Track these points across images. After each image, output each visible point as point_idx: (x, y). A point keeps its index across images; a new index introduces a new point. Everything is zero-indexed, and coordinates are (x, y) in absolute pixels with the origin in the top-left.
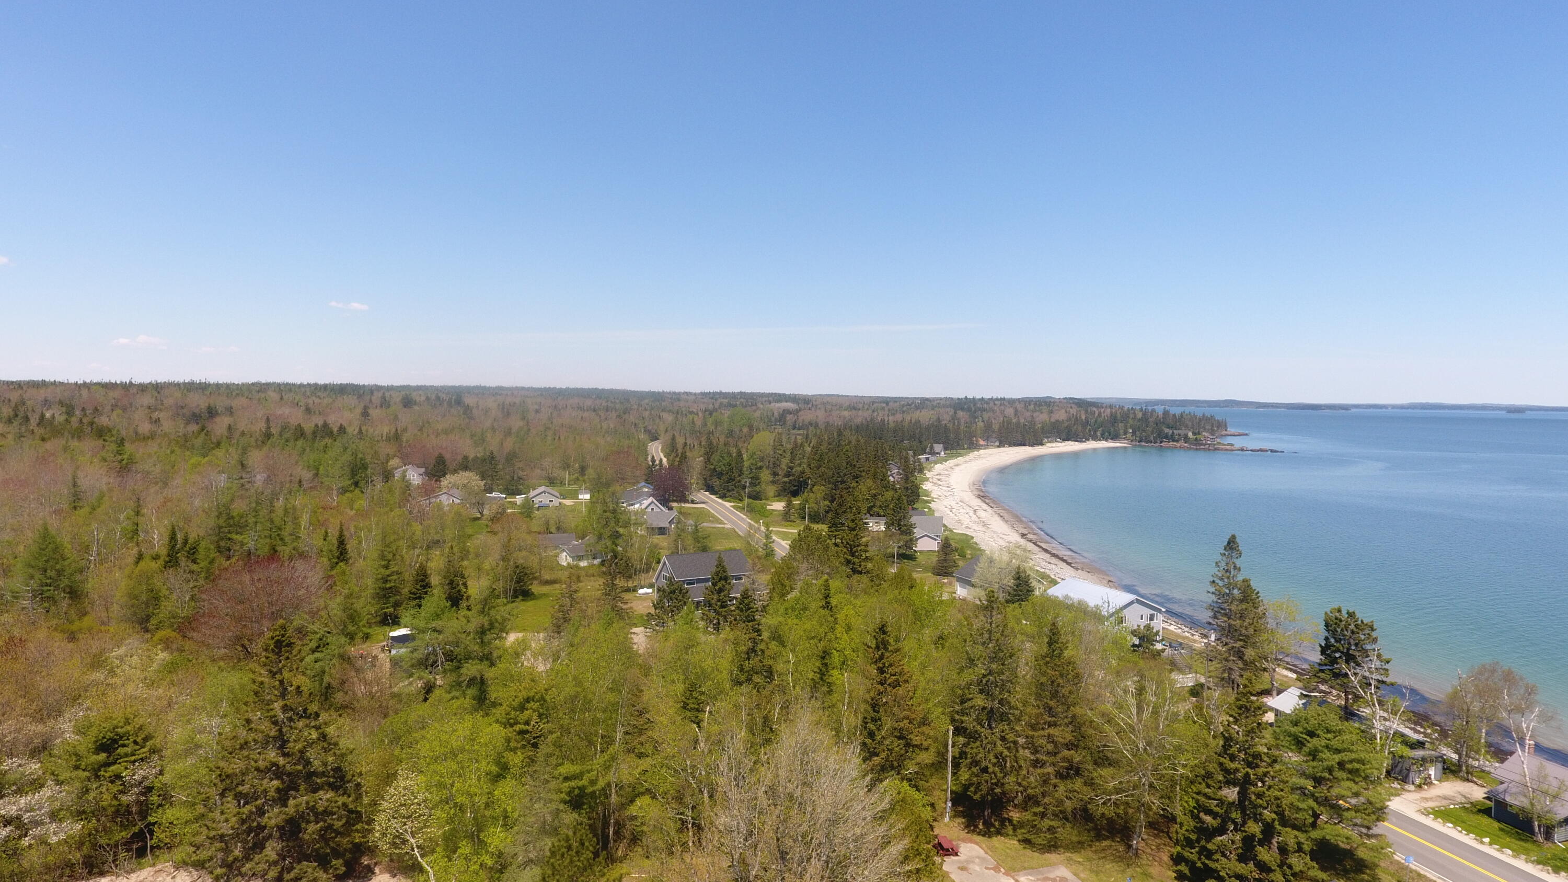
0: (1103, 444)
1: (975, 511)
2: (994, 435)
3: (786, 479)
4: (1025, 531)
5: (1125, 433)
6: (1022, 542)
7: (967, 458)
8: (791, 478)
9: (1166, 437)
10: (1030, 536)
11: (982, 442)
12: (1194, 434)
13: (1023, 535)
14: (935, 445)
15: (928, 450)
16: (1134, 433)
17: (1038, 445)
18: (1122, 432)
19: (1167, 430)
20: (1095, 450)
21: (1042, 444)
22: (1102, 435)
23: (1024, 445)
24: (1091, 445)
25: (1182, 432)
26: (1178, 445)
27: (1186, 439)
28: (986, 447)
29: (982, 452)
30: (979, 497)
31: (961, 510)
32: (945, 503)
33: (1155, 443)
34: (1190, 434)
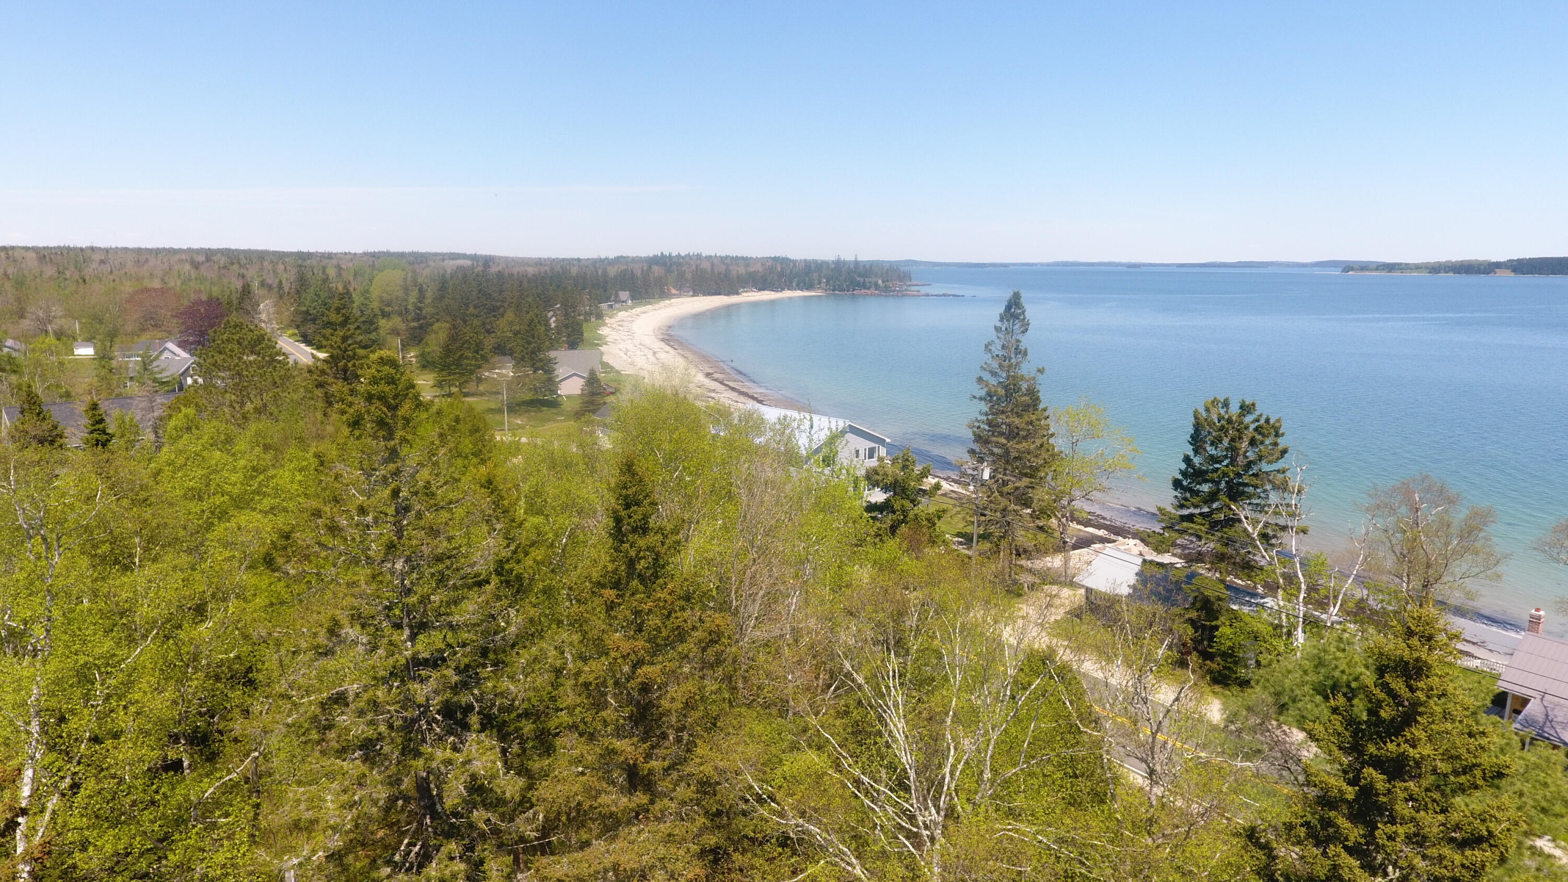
0: (799, 293)
1: (655, 353)
2: (688, 285)
3: (415, 324)
4: (710, 371)
5: (819, 283)
6: (707, 382)
7: (657, 306)
8: (421, 321)
9: (858, 285)
10: (716, 376)
11: (674, 291)
12: (883, 281)
13: (708, 375)
14: (620, 293)
15: (612, 298)
16: (828, 283)
17: (734, 294)
18: (816, 282)
19: (858, 279)
20: (790, 298)
21: (738, 294)
22: (797, 285)
23: (719, 294)
24: (787, 294)
25: (873, 280)
26: (869, 292)
27: (877, 287)
28: (678, 296)
29: (673, 301)
30: (663, 340)
31: (638, 353)
32: (620, 346)
33: (848, 291)
34: (880, 282)
